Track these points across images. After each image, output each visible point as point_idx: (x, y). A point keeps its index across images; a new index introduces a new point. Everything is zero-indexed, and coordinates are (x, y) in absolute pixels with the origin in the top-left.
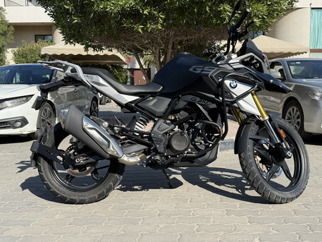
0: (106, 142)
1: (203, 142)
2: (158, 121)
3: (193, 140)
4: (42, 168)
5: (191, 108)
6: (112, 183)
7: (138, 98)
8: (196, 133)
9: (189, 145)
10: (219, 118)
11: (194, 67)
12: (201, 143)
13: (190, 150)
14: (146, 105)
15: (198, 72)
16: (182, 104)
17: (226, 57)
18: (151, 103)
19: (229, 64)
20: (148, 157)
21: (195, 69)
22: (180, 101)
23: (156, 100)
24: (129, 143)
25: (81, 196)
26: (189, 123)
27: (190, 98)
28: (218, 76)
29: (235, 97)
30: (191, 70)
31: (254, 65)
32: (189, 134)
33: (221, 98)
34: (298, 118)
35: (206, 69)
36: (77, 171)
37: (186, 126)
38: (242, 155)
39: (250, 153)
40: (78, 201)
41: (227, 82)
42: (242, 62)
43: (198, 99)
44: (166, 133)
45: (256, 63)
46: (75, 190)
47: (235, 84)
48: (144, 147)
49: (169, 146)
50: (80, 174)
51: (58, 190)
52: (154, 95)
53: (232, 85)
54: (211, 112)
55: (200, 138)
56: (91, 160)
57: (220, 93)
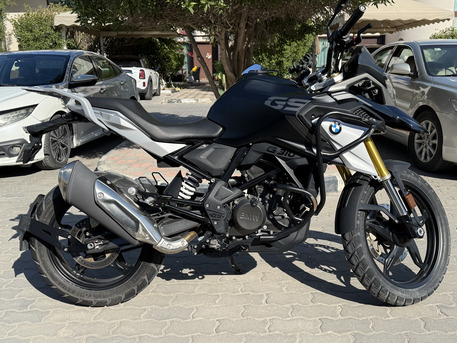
0: (133, 222)
1: (286, 215)
2: (215, 183)
3: (270, 212)
4: (38, 256)
5: (268, 163)
6: (146, 277)
7: (183, 146)
8: (275, 202)
9: (264, 221)
10: (312, 181)
11: (272, 98)
12: (283, 217)
13: (265, 227)
14: (197, 158)
15: (279, 107)
16: (253, 156)
17: (325, 77)
18: (204, 155)
19: (330, 94)
20: (200, 239)
21: (273, 103)
22: (251, 152)
23: (211, 150)
24: (170, 217)
25: (99, 296)
26: (265, 186)
27: (265, 147)
28: (311, 115)
29: (338, 148)
30: (268, 103)
31: (369, 92)
32: (264, 203)
33: (315, 151)
34: (434, 138)
35: (292, 102)
36: (91, 260)
37: (260, 189)
38: (347, 236)
39: (360, 234)
40: (94, 303)
41: (326, 125)
42: (351, 89)
43: (279, 150)
44: (228, 203)
45: (373, 89)
46: (90, 287)
47: (338, 127)
48: (194, 224)
49: (233, 223)
50: (96, 265)
51: (64, 287)
52: (209, 140)
53: (334, 129)
54: (298, 170)
55: (281, 209)
56: (112, 245)
57: (314, 141)
